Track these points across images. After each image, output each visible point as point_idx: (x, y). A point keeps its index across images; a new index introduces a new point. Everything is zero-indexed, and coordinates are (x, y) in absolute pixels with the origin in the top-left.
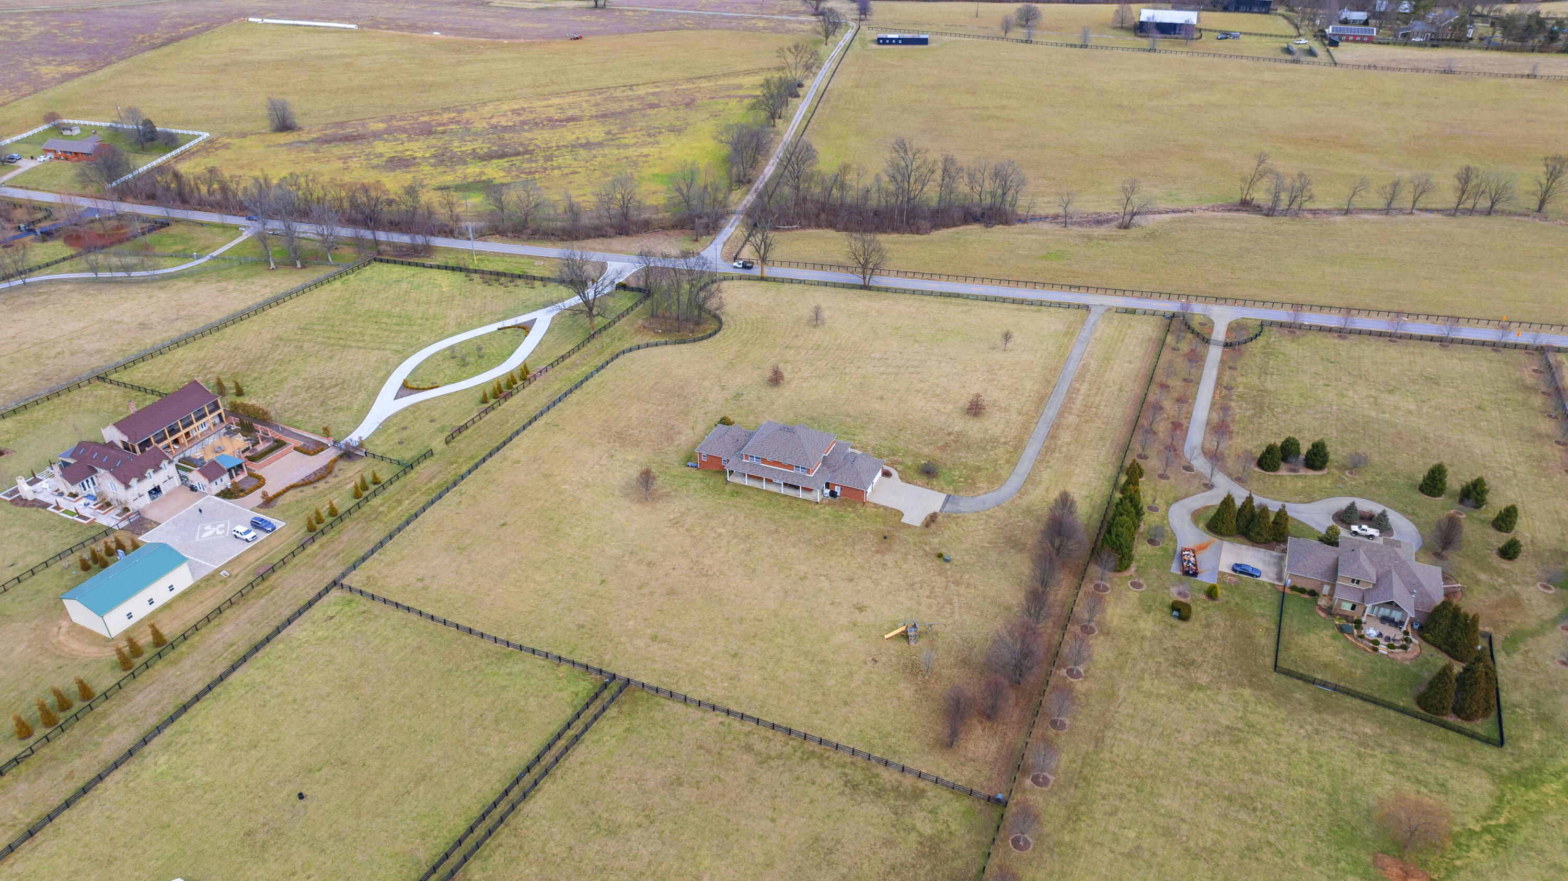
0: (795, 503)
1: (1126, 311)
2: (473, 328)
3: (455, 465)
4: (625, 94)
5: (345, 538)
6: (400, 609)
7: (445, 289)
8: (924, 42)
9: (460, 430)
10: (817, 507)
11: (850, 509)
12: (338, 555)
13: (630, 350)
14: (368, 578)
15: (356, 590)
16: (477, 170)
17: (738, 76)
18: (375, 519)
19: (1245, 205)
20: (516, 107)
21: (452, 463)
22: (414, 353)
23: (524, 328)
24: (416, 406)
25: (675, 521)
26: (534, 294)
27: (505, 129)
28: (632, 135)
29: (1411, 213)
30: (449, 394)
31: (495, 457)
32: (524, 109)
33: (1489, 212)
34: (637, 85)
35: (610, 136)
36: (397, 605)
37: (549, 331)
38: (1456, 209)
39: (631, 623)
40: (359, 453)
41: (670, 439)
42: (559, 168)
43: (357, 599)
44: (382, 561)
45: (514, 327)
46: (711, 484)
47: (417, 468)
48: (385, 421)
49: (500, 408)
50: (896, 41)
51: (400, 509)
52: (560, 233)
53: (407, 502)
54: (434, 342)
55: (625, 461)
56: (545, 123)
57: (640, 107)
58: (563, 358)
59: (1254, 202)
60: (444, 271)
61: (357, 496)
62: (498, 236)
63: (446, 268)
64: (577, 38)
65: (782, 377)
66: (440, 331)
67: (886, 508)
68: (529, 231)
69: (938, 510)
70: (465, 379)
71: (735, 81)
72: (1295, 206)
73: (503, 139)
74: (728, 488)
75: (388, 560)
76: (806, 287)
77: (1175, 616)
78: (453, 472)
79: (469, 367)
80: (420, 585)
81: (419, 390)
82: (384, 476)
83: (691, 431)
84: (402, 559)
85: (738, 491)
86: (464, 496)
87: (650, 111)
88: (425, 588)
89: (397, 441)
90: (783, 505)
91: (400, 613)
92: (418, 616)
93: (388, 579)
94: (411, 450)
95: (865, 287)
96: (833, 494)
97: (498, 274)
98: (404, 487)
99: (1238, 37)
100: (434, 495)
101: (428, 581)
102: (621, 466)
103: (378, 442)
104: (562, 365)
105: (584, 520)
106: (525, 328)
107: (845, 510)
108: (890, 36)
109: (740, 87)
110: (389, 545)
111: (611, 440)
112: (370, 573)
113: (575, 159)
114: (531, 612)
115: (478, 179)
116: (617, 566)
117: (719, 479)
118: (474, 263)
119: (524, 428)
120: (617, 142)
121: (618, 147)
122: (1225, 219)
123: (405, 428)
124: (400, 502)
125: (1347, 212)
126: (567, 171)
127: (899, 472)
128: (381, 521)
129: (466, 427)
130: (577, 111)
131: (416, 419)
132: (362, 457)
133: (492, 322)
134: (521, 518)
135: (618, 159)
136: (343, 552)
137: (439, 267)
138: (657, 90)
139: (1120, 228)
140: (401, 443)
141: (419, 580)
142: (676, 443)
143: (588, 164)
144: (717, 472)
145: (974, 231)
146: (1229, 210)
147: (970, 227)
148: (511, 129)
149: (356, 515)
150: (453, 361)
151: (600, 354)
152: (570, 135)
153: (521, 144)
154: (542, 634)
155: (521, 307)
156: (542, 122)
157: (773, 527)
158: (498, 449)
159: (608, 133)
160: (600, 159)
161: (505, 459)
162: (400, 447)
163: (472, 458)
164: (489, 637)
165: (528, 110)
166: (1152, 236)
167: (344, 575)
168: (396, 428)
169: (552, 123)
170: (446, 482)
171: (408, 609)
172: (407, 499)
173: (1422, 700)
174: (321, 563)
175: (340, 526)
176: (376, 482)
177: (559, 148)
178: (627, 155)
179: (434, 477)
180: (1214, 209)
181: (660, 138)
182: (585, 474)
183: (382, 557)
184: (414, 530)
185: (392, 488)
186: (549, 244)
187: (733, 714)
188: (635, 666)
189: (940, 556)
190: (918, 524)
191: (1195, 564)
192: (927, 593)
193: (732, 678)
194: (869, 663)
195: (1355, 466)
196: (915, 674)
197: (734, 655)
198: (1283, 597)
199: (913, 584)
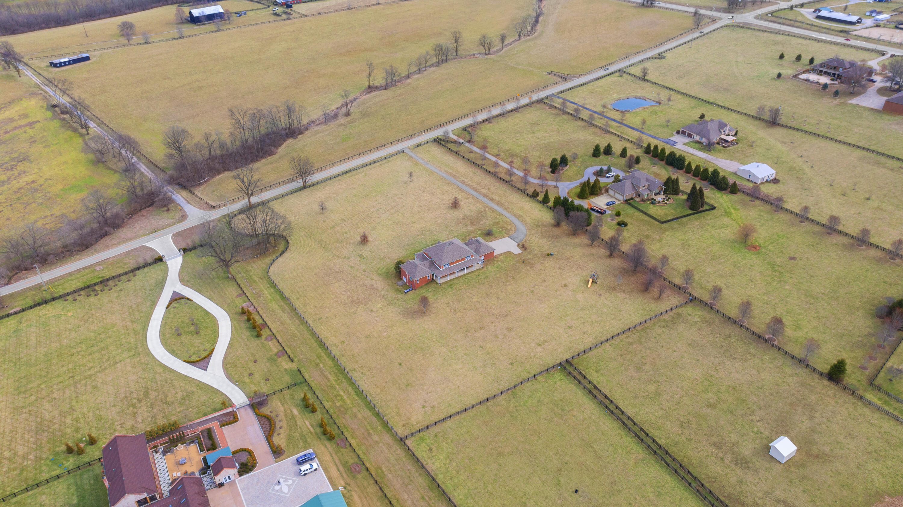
0: (474, 274)
1: (417, 146)
5: (354, 427)
8: (87, 59)
9: (284, 353)
10: (485, 269)
11: (497, 262)
13: (266, 271)
14: (405, 426)
15: (413, 433)
19: (371, 88)
22: (147, 349)
23: (180, 299)
30: (230, 347)
33: (447, 61)
39: (523, 348)
43: (422, 435)
45: (171, 302)
48: (231, 380)
49: (276, 332)
50: (69, 63)
58: (243, 295)
59: (372, 85)
61: (314, 410)
63: (36, 305)
67: (503, 253)
69: (516, 243)
70: (216, 337)
74: (441, 287)
77: (624, 226)
79: (202, 332)
80: (428, 408)
81: (206, 358)
82: (303, 395)
85: (447, 285)
89: (263, 381)
92: (458, 416)
93: (413, 419)
95: (305, 187)
98: (323, 390)
99: (245, 14)
101: (427, 405)
103: (255, 389)
104: (250, 298)
108: (63, 60)
117: (434, 285)
118: (52, 292)
122: (375, 96)
123: (251, 374)
125: (408, 77)
128: (351, 408)
132: (266, 399)
133: (152, 308)
134: (399, 357)
136: (368, 431)
137: (28, 308)
139: (347, 116)
140: (268, 380)
141: (423, 408)
144: (426, 284)
146: (370, 92)
147: (288, 142)
149: (334, 416)
162: (272, 381)
168: (246, 378)
170: (336, 373)
171: (448, 417)
173: (691, 208)
175: (340, 425)
176: (306, 399)
180: (363, 94)
185: (319, 395)
187: (607, 340)
188: (555, 357)
189: (548, 255)
190: (521, 252)
191: (601, 210)
192: (569, 268)
193: (584, 333)
194: (600, 297)
195: (574, 159)
196: (615, 289)
197: (569, 327)
198: (630, 204)
199: (560, 268)
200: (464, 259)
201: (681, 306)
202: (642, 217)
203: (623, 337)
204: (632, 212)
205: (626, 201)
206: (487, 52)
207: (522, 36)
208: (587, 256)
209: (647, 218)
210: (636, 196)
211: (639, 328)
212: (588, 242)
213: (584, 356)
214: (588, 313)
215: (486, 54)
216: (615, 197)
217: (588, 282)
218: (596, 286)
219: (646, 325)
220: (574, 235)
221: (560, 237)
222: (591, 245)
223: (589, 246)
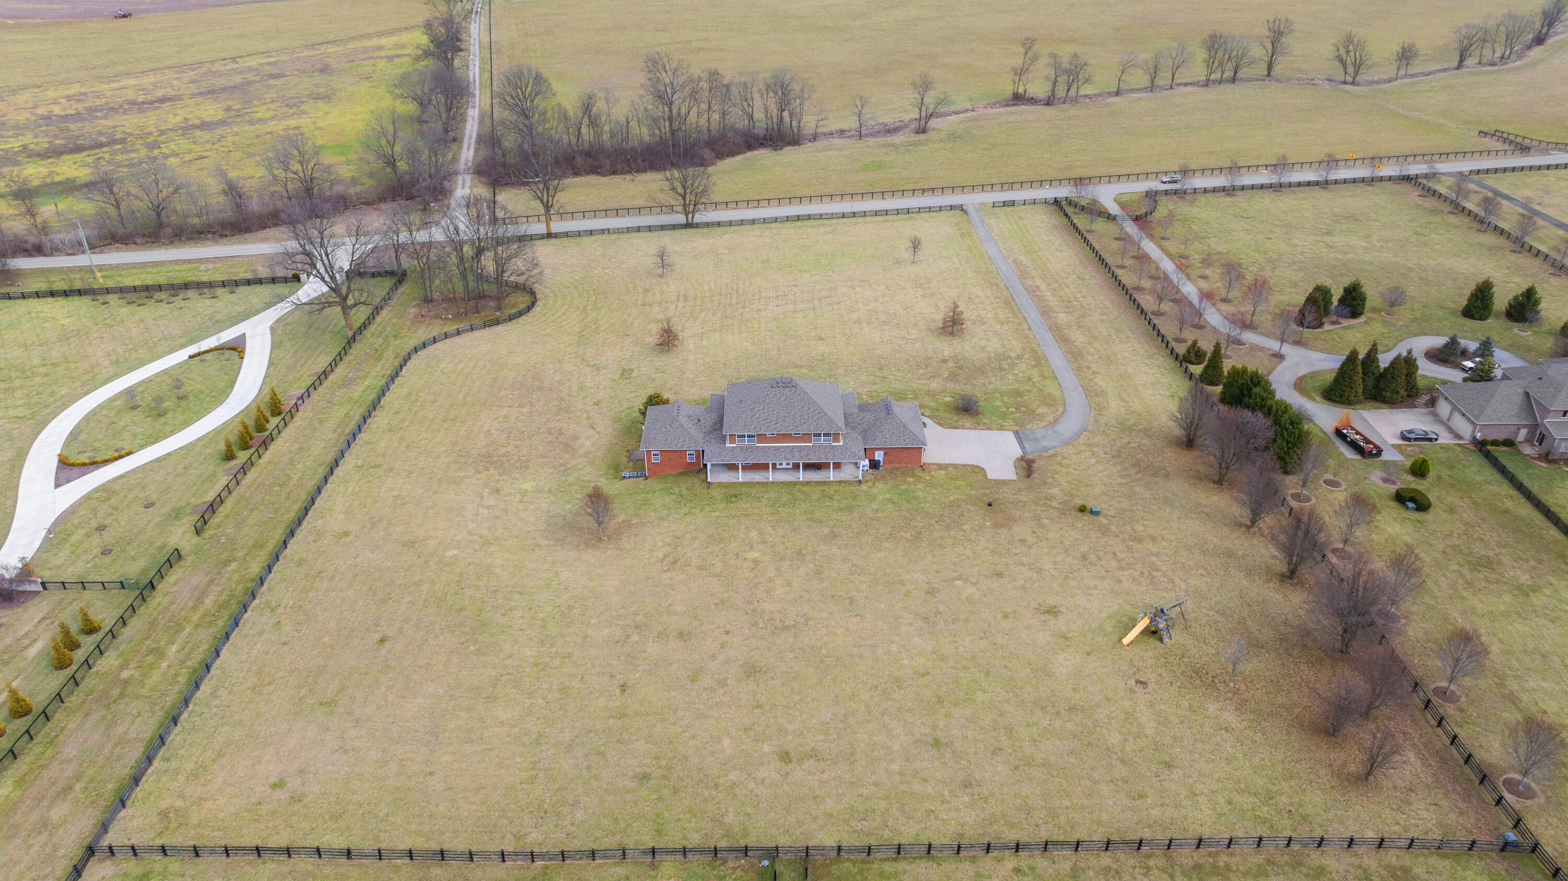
0: (831, 490)
1: (1005, 204)
2: (142, 363)
3: (234, 565)
4: (229, 67)
5: (70, 751)
6: (265, 856)
7: (66, 321)
9: (212, 507)
10: (864, 487)
11: (909, 479)
12: (68, 789)
13: (424, 345)
14: (164, 815)
15: (150, 849)
16: (44, 171)
17: (371, 38)
18: (122, 695)
19: (1018, 98)
20: (71, 92)
21: (227, 563)
22: (56, 414)
23: (234, 349)
24: (106, 490)
25: (670, 559)
26: (220, 303)
27: (65, 118)
28: (263, 108)
29: (1171, 88)
30: (158, 460)
31: (301, 534)
32: (85, 94)
33: (1233, 80)
34: (241, 57)
35: (232, 113)
36: (258, 850)
37: (275, 346)
38: (1208, 80)
39: (726, 742)
40: (28, 587)
41: (568, 447)
42: (176, 155)
43: (158, 867)
44: (177, 772)
45: (216, 349)
46: (684, 492)
47: (161, 587)
48: (55, 524)
49: (261, 461)
51: (164, 665)
52: (218, 228)
53: (174, 648)
54: (86, 393)
55: (524, 493)
56: (126, 106)
57: (258, 78)
58: (325, 374)
59: (1027, 95)
60: (50, 299)
61: (61, 664)
62: (117, 245)
63: (52, 294)
64: (125, 16)
65: (676, 337)
66: (87, 377)
67: (955, 466)
68: (169, 230)
69: (1018, 452)
70: (172, 433)
71: (375, 42)
72: (1073, 92)
73: (68, 130)
74: (715, 493)
75: (189, 766)
76: (613, 237)
77: (1412, 509)
78: (236, 578)
79: (170, 415)
80: (282, 795)
81: (95, 464)
82: (105, 615)
83: (590, 432)
84: (220, 755)
85: (733, 493)
86: (280, 610)
87: (273, 82)
88: (296, 799)
89: (97, 551)
90: (815, 497)
91: (271, 865)
92: (315, 859)
93: (209, 805)
94: (134, 559)
95: (688, 226)
96: (874, 465)
97: (147, 288)
98: (153, 624)
100: (221, 623)
101: (294, 783)
102: (520, 501)
103: (59, 562)
104: (327, 383)
105: (517, 597)
106: (237, 348)
107: (905, 482)
109: (380, 48)
110: (176, 737)
111: (481, 468)
112: (163, 804)
113: (194, 143)
114: (532, 780)
115: (48, 180)
116: (629, 655)
117: (694, 482)
118: (100, 280)
119: (326, 480)
120: (247, 118)
121: (251, 122)
122: (1012, 113)
123: (101, 528)
124: (158, 652)
125: (1118, 93)
126: (188, 157)
127: (928, 417)
128: (137, 697)
129: (220, 500)
130: (169, 90)
131: (116, 509)
132: (37, 593)
133: (172, 350)
134: (406, 621)
135: (258, 136)
136: (78, 779)
137: (38, 295)
138: (272, 60)
139: (918, 133)
140: (106, 552)
141: (274, 786)
142: (581, 451)
143: (216, 146)
144: (681, 474)
145: (763, 155)
146: (1007, 105)
147: (756, 152)
148: (77, 117)
149: (73, 700)
150: (135, 412)
151: (379, 359)
152: (173, 117)
153: (100, 134)
154: (580, 816)
155: (209, 324)
156: (121, 107)
157: (826, 530)
158: (300, 522)
159: (228, 109)
160: (230, 138)
161: (320, 535)
162: (108, 559)
163: (259, 546)
164: (486, 855)
165: (91, 95)
166: (953, 137)
167: (104, 828)
168: (83, 531)
169: (139, 107)
170: (231, 596)
171: (288, 852)
172: (172, 642)
174: (34, 817)
175: (45, 733)
176: (90, 629)
177: (162, 133)
178: (269, 130)
179: (203, 594)
180: (992, 105)
181: (304, 107)
182: (472, 526)
183: (174, 764)
184: (214, 695)
185: (127, 632)
186: (208, 243)
187: (1018, 847)
188: (791, 819)
189: (1082, 509)
190: (1014, 477)
191: (1368, 441)
192: (1114, 563)
193: (966, 784)
194: (1139, 689)
195: (1392, 305)
196: (1213, 685)
197: (937, 744)
198: (1488, 456)
199: (1084, 557)
200: (806, 437)
201: (1440, 847)
202: (1508, 504)
203: (1093, 861)
204: (1478, 478)
205: (1481, 446)
206: (1349, 79)
207: (1469, 62)
208: (1204, 552)
209: (1525, 510)
210: (1529, 440)
211: (1186, 857)
212: (1241, 513)
213: (888, 867)
214: (1046, 722)
215: (1345, 83)
216: (1452, 424)
217: (1134, 623)
218: (1151, 650)
219: (1223, 860)
220: (1219, 482)
221: (1167, 475)
222: (1248, 527)
223: (1239, 525)
